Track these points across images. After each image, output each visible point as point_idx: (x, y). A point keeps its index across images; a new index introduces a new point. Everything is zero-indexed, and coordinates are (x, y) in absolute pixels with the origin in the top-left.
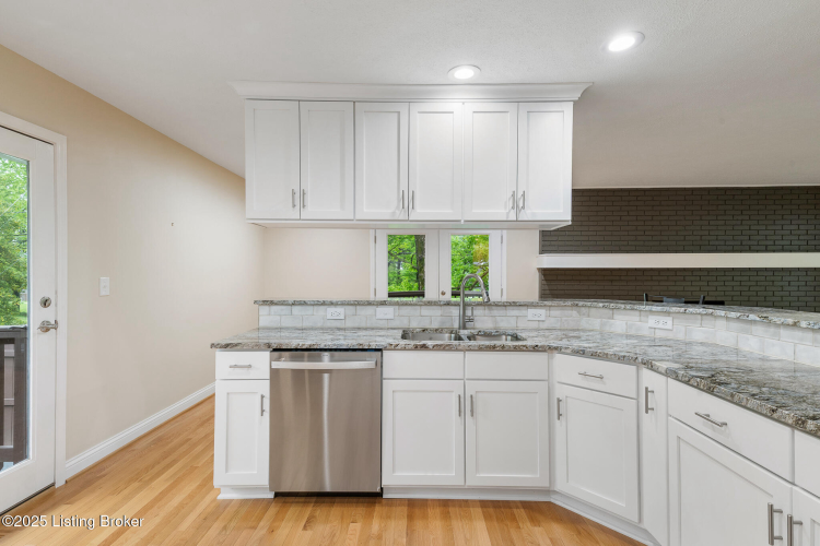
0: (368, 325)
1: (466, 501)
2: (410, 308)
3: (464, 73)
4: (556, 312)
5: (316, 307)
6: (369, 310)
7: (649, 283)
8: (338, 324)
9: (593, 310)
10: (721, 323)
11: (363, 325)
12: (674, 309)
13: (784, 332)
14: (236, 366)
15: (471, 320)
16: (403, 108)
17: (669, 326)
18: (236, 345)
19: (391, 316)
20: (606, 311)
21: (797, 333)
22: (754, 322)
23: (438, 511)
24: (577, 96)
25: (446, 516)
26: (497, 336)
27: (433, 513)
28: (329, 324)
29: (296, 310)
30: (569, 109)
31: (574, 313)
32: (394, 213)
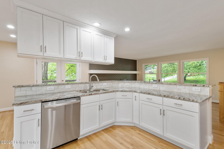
0: (62, 91)
1: (99, 131)
2: (76, 85)
3: (97, 24)
4: (108, 84)
5: (42, 87)
6: (63, 86)
7: (110, 77)
8: (52, 92)
9: (115, 83)
10: (137, 83)
11: (61, 91)
12: (130, 81)
13: (147, 84)
14: (25, 111)
15: (93, 87)
16: (78, 28)
17: (129, 85)
18: (26, 103)
19: (70, 88)
20: (118, 82)
21: (149, 84)
22: (143, 83)
23: (94, 136)
24: (115, 36)
25: (97, 136)
26: (99, 90)
27: (94, 137)
28: (48, 92)
29: (33, 88)
30: (113, 39)
31: (111, 83)
32: (76, 57)
